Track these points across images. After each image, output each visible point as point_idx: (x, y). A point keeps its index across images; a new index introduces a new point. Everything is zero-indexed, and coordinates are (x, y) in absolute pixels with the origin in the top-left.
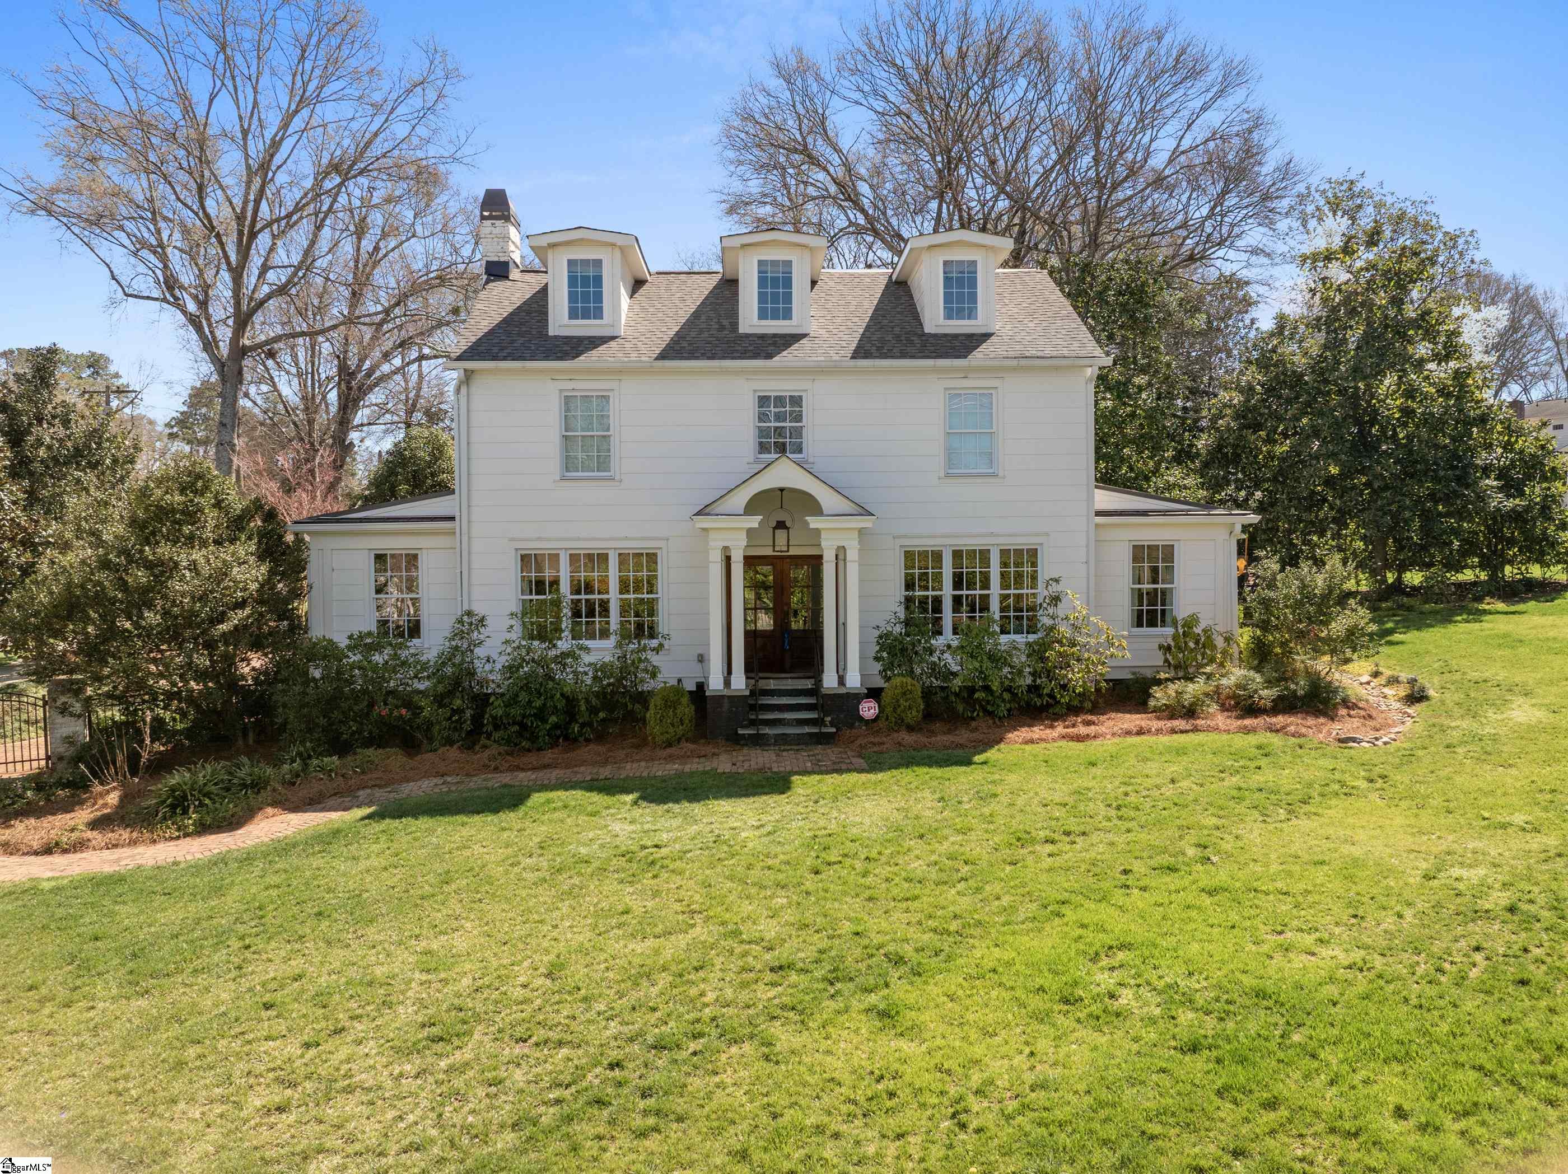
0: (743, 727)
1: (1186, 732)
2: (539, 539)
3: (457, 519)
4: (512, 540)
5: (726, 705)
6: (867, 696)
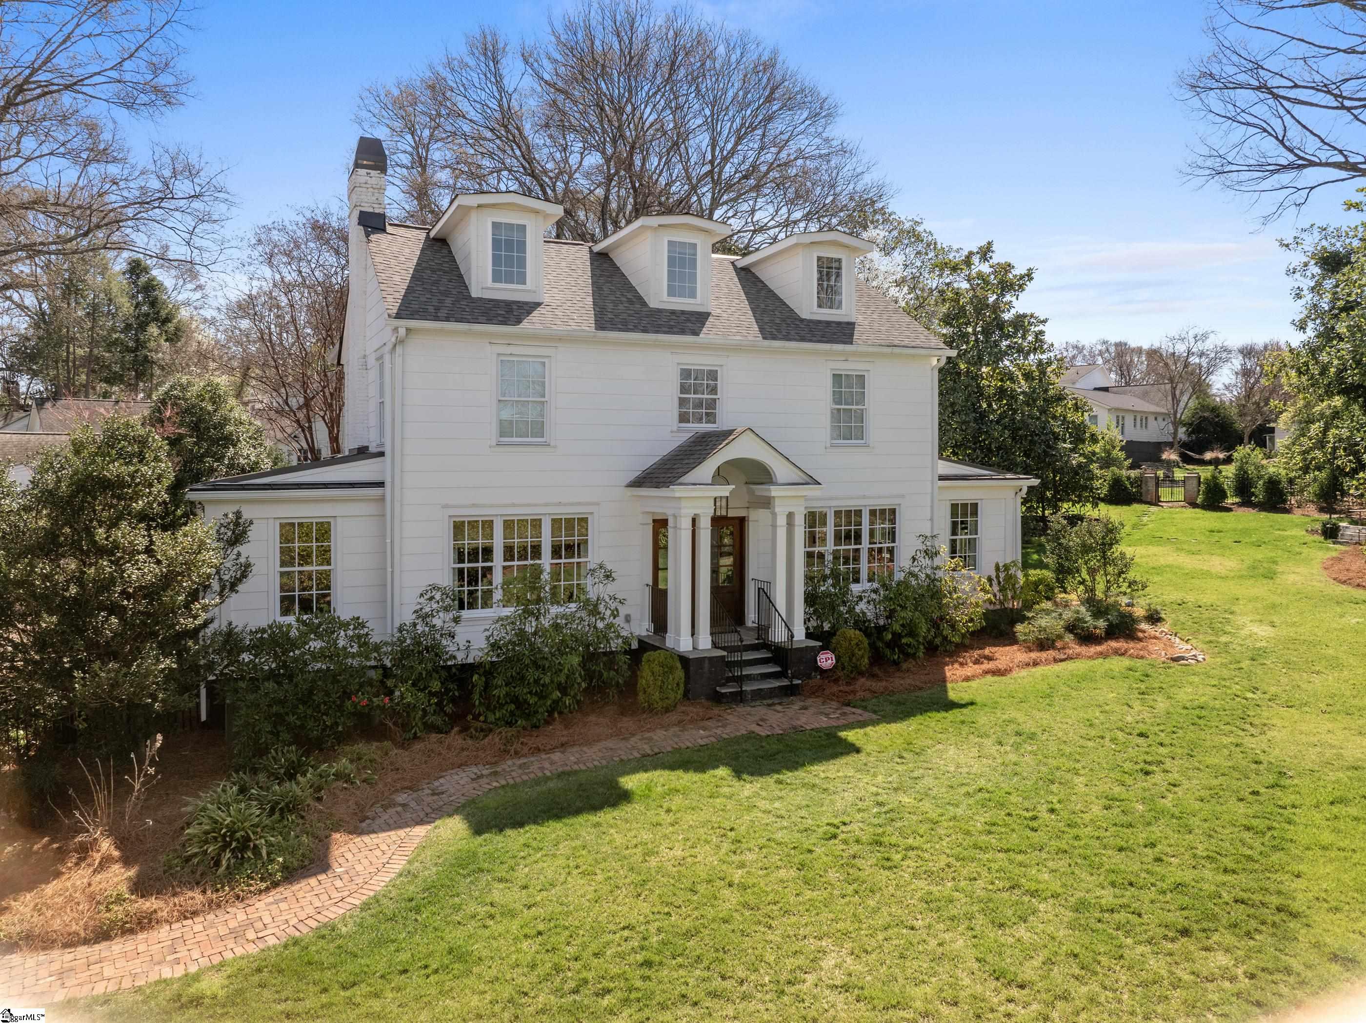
0: (723, 685)
1: (1062, 660)
2: (474, 505)
3: (388, 485)
4: (446, 506)
5: (706, 665)
6: (823, 648)
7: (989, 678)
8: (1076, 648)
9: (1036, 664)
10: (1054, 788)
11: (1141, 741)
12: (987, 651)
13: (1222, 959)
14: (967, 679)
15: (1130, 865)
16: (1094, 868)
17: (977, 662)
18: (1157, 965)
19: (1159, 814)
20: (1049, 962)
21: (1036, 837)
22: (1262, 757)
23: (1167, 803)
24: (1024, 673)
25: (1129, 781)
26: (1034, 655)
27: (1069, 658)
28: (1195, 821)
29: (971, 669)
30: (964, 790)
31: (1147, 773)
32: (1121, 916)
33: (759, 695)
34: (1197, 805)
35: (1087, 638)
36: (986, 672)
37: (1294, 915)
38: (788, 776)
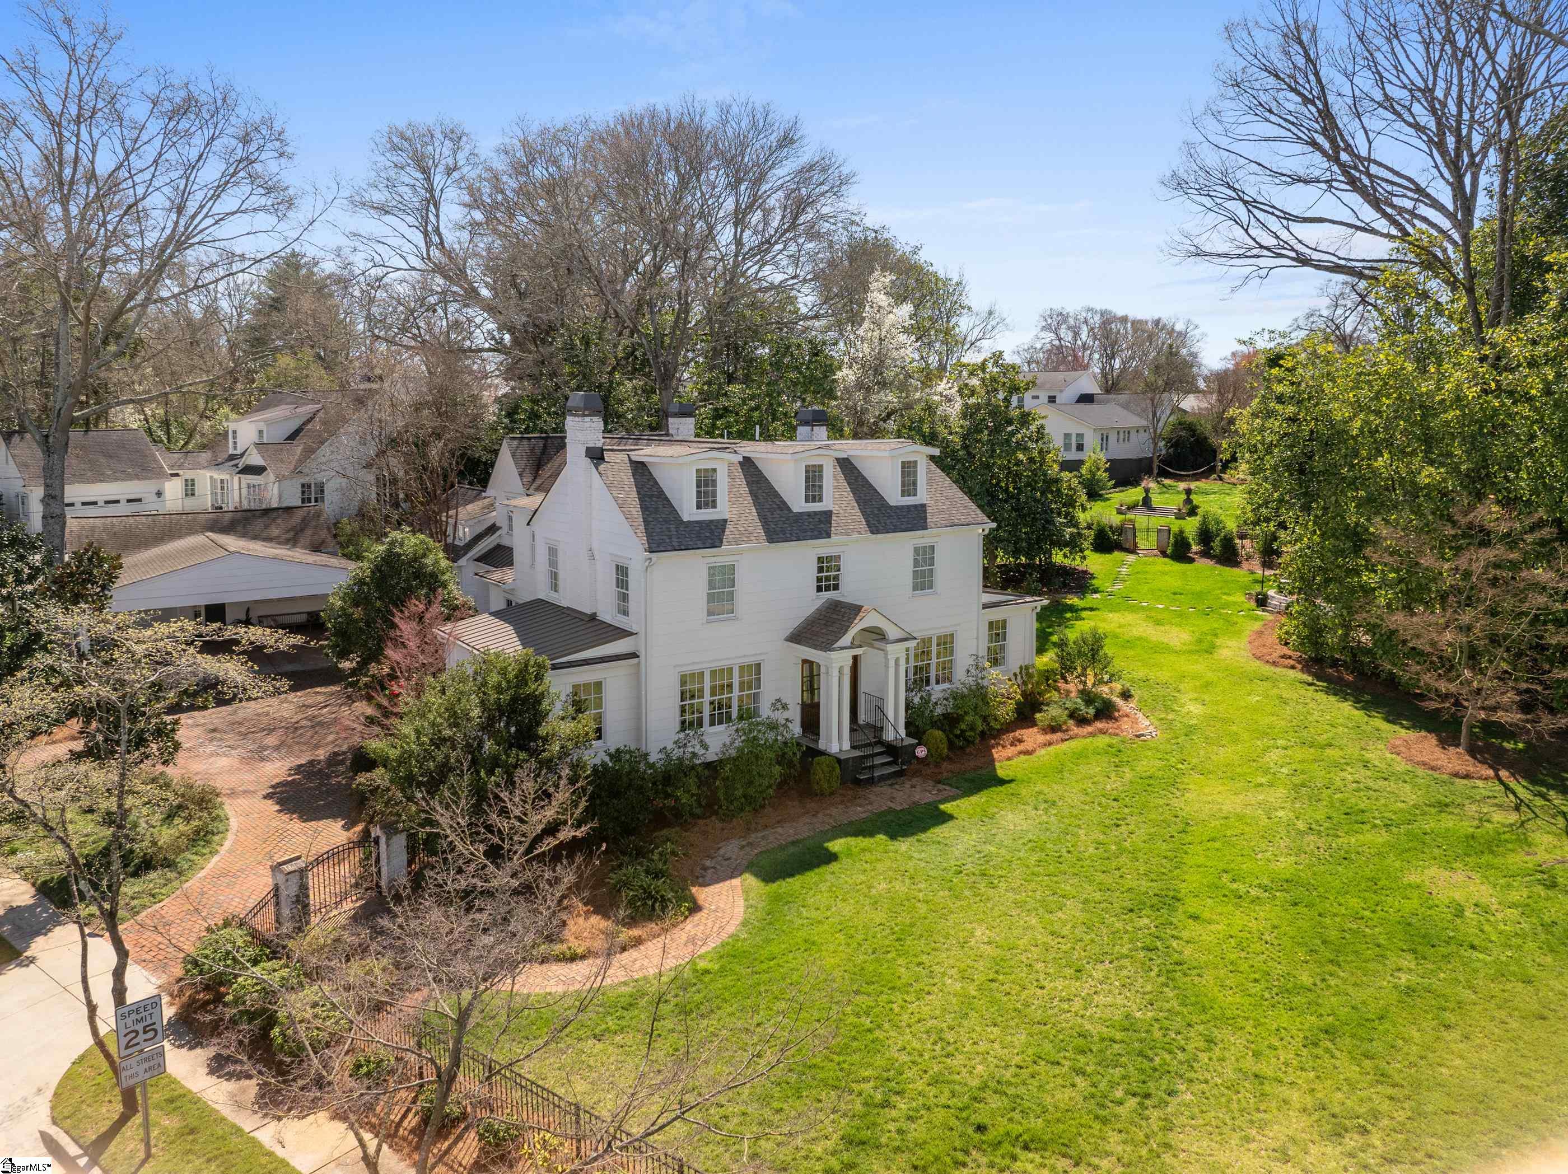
0: (862, 774)
1: (1067, 740)
3: (641, 655)
4: (676, 666)
5: (849, 761)
6: (919, 744)
7: (1023, 757)
8: (1076, 730)
9: (1050, 744)
10: (1068, 837)
11: (1115, 803)
12: (1017, 734)
13: (1146, 921)
14: (1009, 759)
15: (1108, 880)
16: (1091, 882)
17: (1012, 744)
18: (1119, 925)
19: (1122, 851)
20: (1073, 927)
21: (1063, 867)
22: (1179, 813)
23: (1127, 844)
24: (1043, 752)
25: (1108, 831)
26: (1049, 737)
27: (1071, 738)
28: (1140, 855)
29: (1011, 751)
30: (1021, 842)
31: (1118, 826)
32: (1104, 905)
33: (883, 778)
34: (1142, 845)
35: (1082, 721)
36: (1020, 753)
37: (1179, 900)
38: (922, 836)
